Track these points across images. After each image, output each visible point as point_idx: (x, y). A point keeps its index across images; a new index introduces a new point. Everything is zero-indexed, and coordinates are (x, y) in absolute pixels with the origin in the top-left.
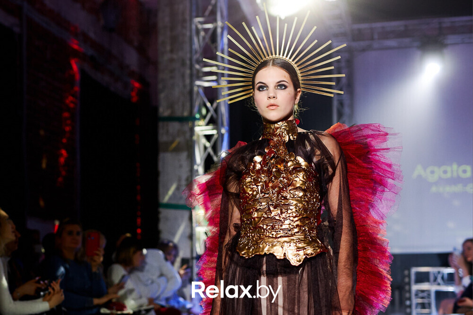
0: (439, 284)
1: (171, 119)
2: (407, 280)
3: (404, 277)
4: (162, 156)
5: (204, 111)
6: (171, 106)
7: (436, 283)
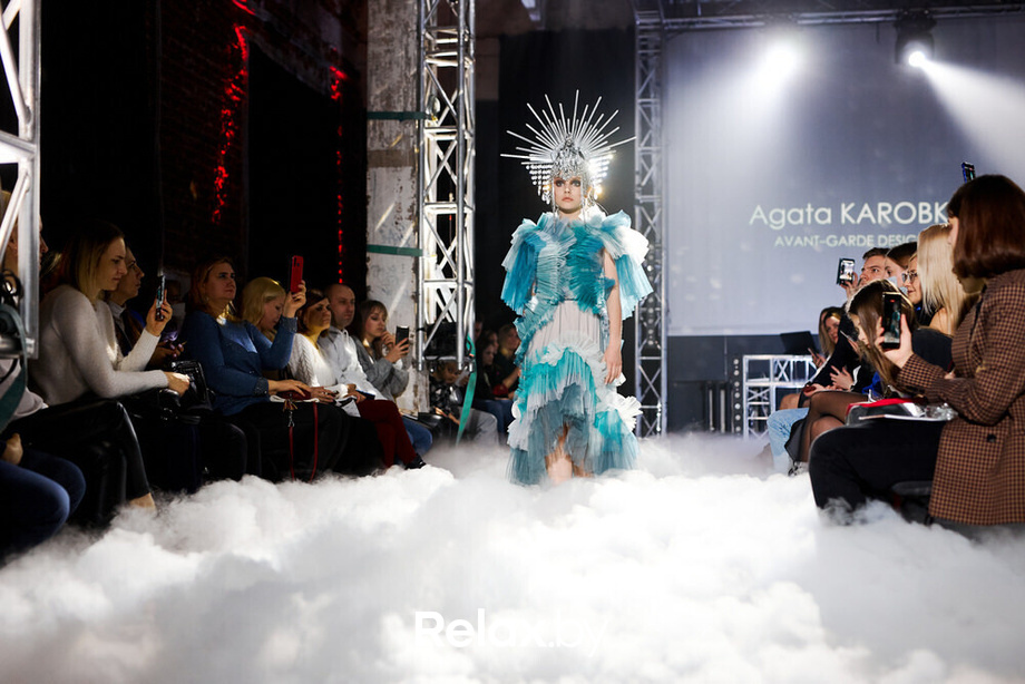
0: (782, 379)
1: (387, 115)
2: (736, 373)
3: (732, 368)
4: (371, 171)
5: (438, 106)
6: (387, 97)
7: (777, 379)
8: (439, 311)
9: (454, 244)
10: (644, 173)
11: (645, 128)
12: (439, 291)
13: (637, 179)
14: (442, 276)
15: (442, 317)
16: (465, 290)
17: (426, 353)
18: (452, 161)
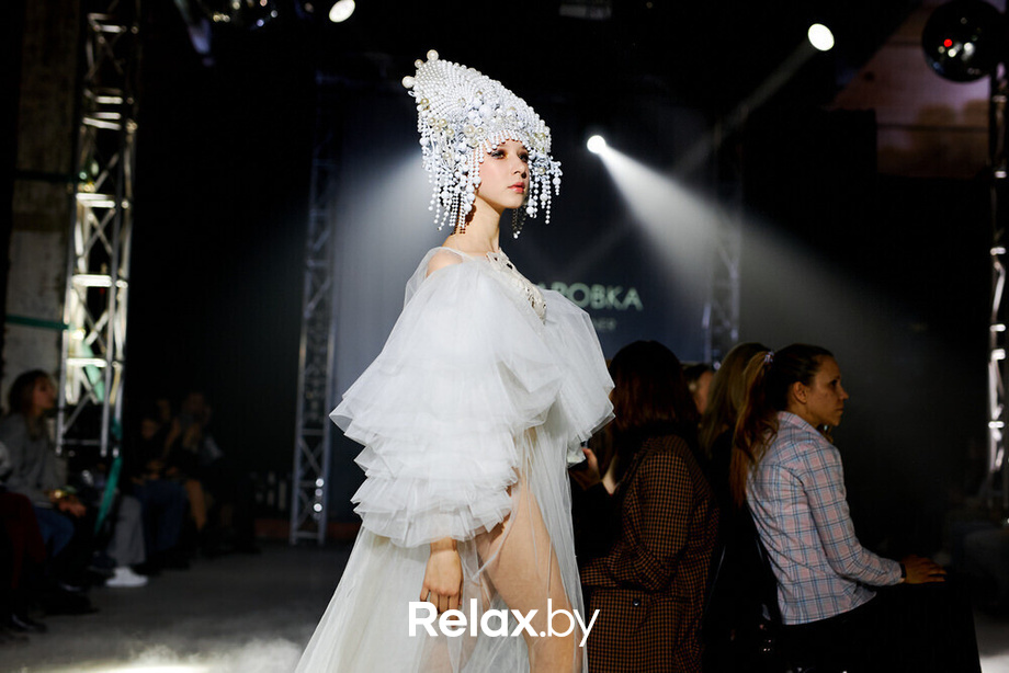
4: (15, 235)
6: (39, 156)
8: (83, 390)
9: (104, 319)
10: (316, 237)
11: (321, 189)
12: (84, 369)
13: (310, 243)
14: (89, 352)
15: (86, 397)
16: (113, 370)
17: (66, 436)
18: (108, 230)
